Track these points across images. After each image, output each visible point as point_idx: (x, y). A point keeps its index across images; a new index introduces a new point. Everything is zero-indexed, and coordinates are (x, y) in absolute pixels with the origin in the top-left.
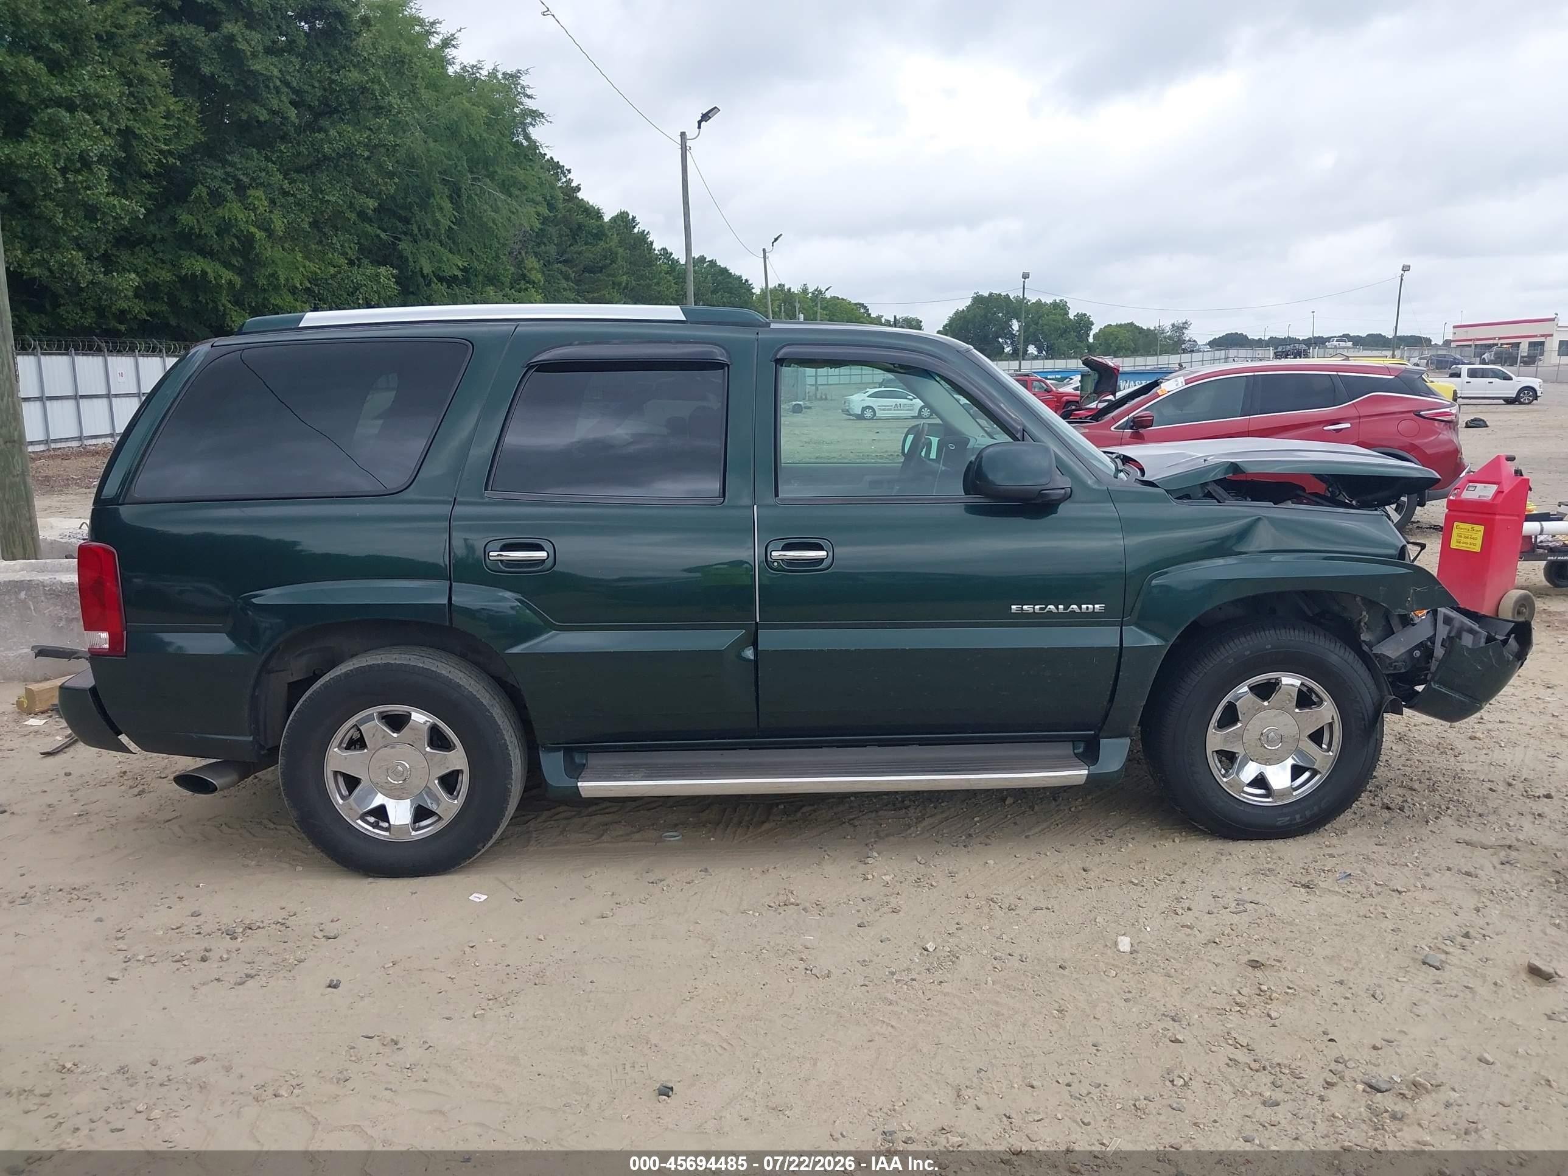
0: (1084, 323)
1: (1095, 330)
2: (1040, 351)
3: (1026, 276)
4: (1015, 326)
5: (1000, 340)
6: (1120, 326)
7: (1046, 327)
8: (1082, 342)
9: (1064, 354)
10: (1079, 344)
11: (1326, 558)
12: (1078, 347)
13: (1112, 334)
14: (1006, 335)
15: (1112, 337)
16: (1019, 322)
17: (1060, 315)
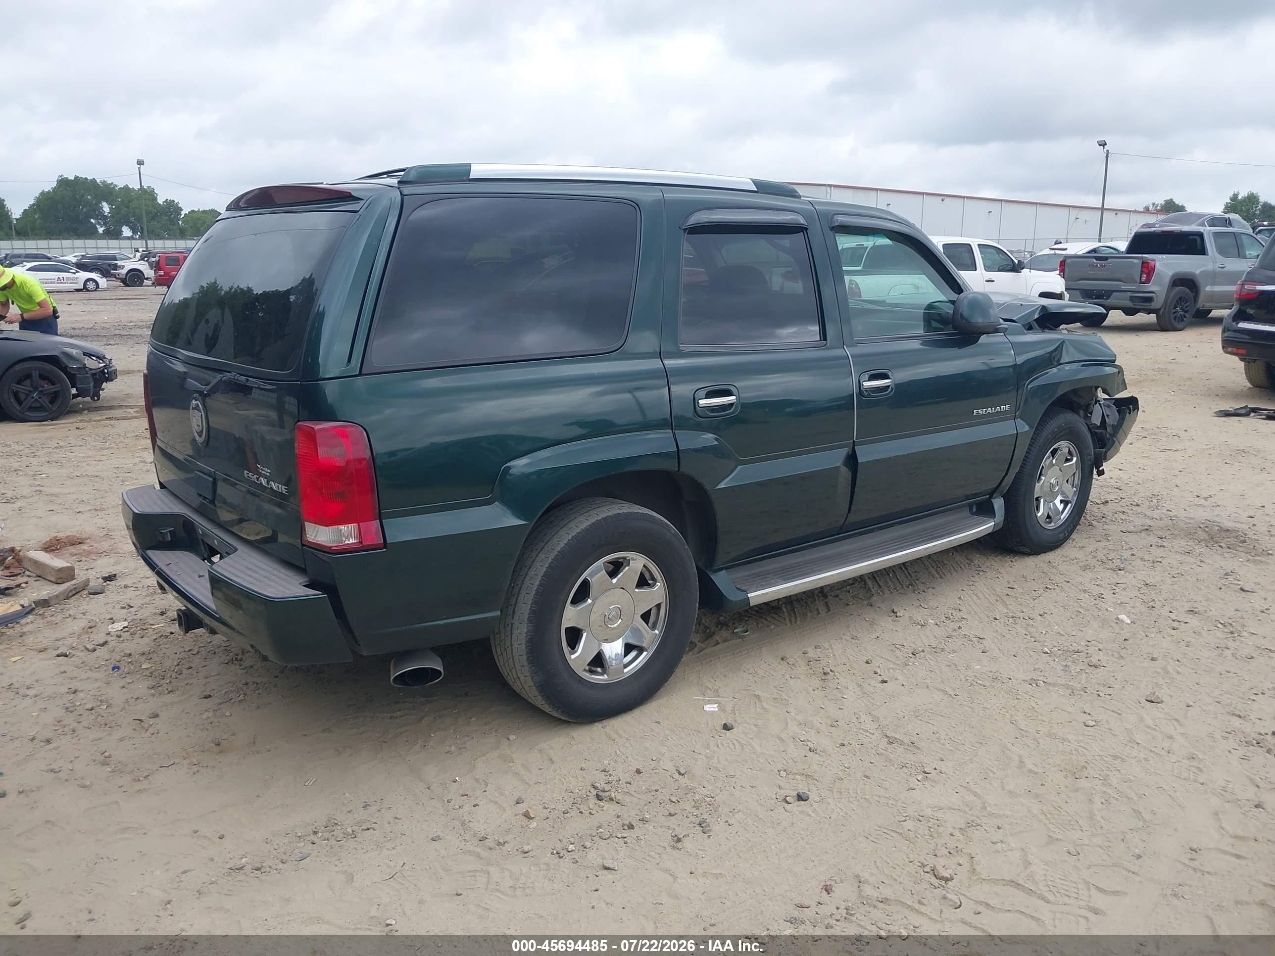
0: (172, 208)
1: (183, 213)
2: (134, 232)
3: (140, 163)
4: (106, 208)
5: (92, 221)
6: (204, 212)
7: (137, 210)
8: (174, 225)
9: (158, 236)
10: (171, 227)
11: (1083, 366)
12: (172, 230)
13: (199, 219)
14: (98, 216)
15: (200, 222)
16: (109, 204)
17: (149, 200)
